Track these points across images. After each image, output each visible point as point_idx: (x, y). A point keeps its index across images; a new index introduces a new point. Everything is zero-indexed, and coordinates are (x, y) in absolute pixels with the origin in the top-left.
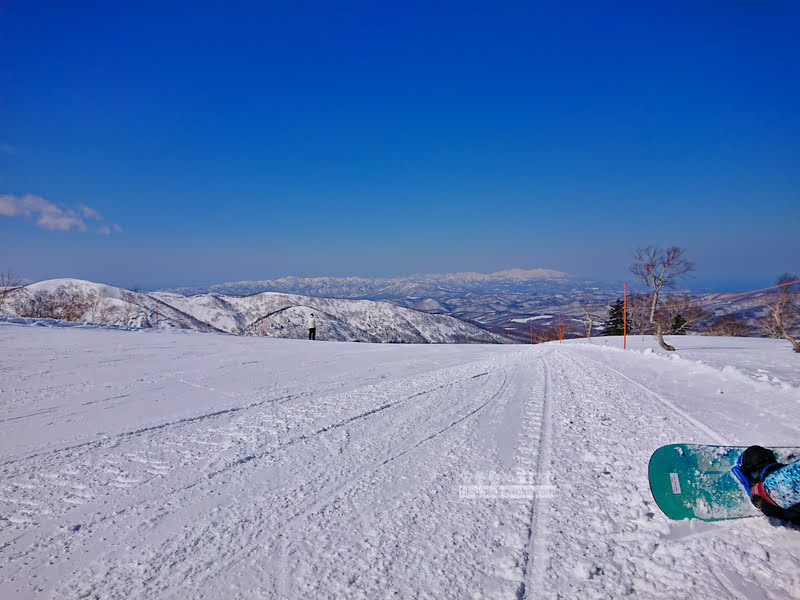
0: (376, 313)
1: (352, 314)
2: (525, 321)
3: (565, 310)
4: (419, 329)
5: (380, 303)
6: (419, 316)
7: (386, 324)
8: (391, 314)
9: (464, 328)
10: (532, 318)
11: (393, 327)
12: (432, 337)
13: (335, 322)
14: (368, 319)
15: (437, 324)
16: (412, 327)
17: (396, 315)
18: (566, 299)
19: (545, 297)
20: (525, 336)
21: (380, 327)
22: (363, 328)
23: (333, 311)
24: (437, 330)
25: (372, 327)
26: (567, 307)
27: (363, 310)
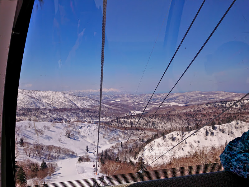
0: (55, 96)
1: (44, 97)
2: (112, 102)
3: (122, 99)
4: (75, 103)
5: (57, 93)
6: (75, 98)
7: (60, 101)
8: (63, 97)
9: (94, 102)
10: (114, 101)
11: (63, 102)
12: (81, 106)
13: (34, 100)
14: (51, 99)
15: (83, 101)
16: (72, 102)
17: (65, 97)
18: (122, 96)
19: (116, 95)
20: (115, 105)
21: (57, 102)
22: (49, 103)
23: (34, 95)
24: (83, 103)
25: (53, 102)
26: (123, 98)
27: (49, 95)
